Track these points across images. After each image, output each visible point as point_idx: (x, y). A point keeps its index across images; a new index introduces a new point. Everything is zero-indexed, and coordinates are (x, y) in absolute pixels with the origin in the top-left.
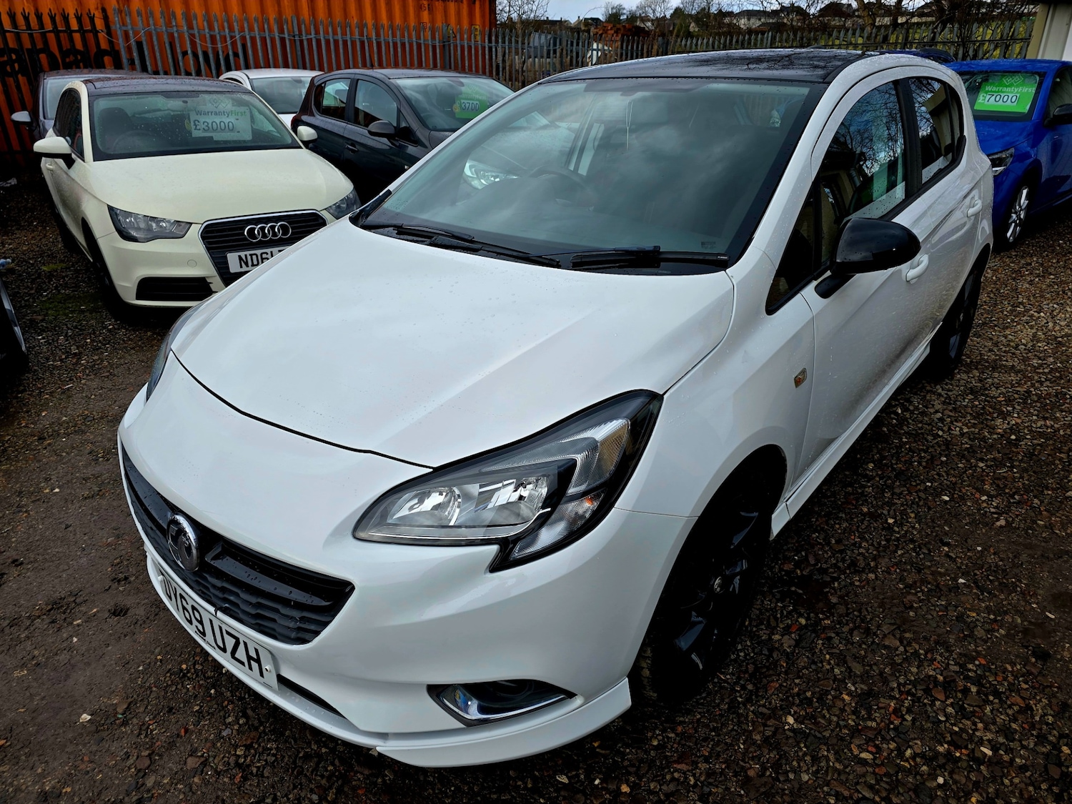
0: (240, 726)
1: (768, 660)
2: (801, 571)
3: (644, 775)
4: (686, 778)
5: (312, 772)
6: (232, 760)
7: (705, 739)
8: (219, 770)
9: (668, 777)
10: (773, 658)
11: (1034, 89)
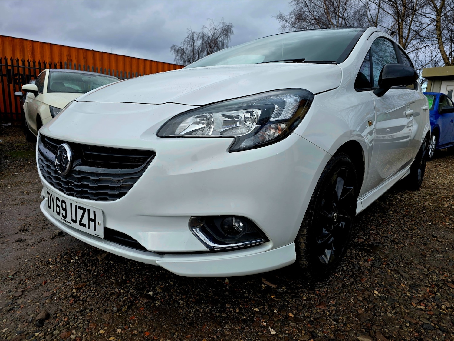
0: (76, 281)
1: (359, 270)
2: (368, 242)
3: (300, 310)
4: (324, 312)
5: (114, 300)
6: (69, 294)
7: (332, 298)
8: (61, 297)
9: (314, 311)
10: (361, 270)
11: (432, 102)
